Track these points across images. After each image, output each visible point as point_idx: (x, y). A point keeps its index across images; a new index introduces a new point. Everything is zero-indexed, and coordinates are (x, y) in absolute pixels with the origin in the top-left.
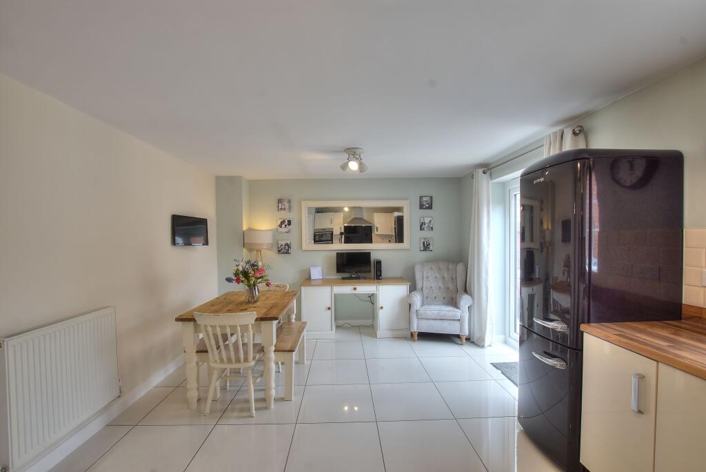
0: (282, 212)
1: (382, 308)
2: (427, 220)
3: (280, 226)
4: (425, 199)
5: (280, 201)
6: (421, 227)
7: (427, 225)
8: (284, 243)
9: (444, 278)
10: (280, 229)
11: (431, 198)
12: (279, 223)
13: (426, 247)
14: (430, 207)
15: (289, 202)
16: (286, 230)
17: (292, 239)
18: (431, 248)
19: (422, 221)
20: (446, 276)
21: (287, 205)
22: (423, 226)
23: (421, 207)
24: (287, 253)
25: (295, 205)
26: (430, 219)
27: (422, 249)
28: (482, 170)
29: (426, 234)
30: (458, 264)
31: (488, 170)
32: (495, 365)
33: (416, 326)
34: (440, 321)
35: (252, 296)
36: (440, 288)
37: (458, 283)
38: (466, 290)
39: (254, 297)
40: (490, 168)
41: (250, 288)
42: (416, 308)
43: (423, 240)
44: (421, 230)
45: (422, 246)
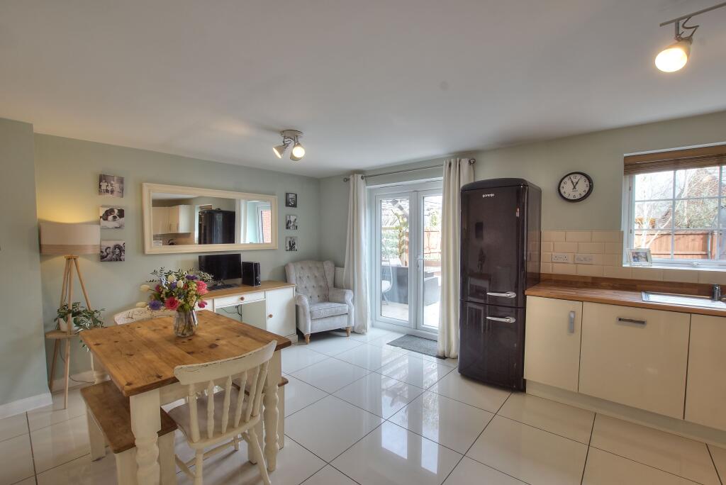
0: (109, 195)
1: (271, 316)
2: (292, 219)
3: (105, 218)
4: (291, 196)
5: (102, 178)
6: (287, 225)
7: (292, 223)
8: (112, 244)
9: (316, 277)
10: (103, 223)
11: (296, 195)
12: (102, 212)
13: (292, 246)
14: (295, 206)
15: (121, 181)
16: (115, 224)
17: (126, 237)
18: (296, 247)
19: (288, 219)
20: (317, 274)
21: (116, 186)
22: (289, 225)
23: (287, 204)
24: (119, 259)
25: (130, 187)
26: (295, 217)
27: (288, 248)
28: (360, 176)
29: (291, 233)
30: (324, 261)
31: (365, 177)
32: (391, 344)
33: (310, 328)
34: (332, 318)
35: (189, 326)
36: (314, 287)
37: (328, 280)
38: (335, 286)
39: (192, 326)
40: (368, 175)
41: (186, 315)
42: (308, 310)
43: (289, 240)
44: (287, 228)
45: (288, 245)
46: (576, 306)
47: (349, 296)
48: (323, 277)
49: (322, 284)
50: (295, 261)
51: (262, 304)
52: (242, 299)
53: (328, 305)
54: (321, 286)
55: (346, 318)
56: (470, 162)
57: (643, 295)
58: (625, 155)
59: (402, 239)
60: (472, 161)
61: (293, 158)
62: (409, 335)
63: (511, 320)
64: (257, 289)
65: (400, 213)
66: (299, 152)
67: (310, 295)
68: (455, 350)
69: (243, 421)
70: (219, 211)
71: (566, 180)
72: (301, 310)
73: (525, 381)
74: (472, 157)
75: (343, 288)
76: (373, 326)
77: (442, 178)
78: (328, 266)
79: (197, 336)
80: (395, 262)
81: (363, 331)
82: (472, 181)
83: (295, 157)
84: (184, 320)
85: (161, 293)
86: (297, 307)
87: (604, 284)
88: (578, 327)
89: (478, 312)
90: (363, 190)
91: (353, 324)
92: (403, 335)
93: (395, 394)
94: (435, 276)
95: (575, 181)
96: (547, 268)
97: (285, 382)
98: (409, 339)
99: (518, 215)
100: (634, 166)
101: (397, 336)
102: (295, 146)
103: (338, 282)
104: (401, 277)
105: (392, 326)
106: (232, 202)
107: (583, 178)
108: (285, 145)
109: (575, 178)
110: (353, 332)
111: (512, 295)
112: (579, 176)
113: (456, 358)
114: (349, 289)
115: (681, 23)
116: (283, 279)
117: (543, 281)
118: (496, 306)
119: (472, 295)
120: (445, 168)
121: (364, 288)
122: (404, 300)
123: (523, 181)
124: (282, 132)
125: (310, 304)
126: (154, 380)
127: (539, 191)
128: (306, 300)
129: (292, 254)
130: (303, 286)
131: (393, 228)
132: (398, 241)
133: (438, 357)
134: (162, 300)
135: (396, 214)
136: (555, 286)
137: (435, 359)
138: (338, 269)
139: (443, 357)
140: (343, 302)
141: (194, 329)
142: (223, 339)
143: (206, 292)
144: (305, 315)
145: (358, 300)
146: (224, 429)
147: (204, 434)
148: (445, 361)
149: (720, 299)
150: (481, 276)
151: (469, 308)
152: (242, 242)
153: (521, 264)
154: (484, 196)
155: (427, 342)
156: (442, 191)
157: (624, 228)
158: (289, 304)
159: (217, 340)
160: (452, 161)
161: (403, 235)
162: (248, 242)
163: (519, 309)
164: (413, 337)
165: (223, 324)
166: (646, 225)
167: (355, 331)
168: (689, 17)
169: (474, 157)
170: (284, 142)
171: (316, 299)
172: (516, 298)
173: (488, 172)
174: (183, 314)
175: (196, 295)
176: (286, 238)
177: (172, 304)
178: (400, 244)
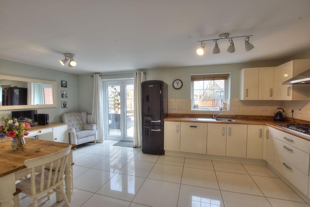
1: (56, 139)
2: (65, 93)
4: (64, 82)
6: (62, 96)
7: (65, 95)
11: (66, 82)
13: (65, 106)
14: (66, 87)
18: (67, 106)
19: (63, 93)
20: (78, 118)
22: (63, 96)
23: (62, 86)
26: (66, 92)
27: (63, 107)
28: (99, 75)
29: (64, 99)
30: (81, 112)
31: (101, 76)
32: (114, 145)
33: (77, 142)
34: (87, 138)
35: (21, 145)
36: (77, 124)
37: (84, 121)
38: (87, 123)
39: (22, 145)
40: (102, 75)
41: (18, 139)
42: (75, 135)
43: (63, 103)
44: (62, 97)
45: (63, 105)
46: (178, 123)
47: (95, 127)
48: (81, 119)
49: (81, 122)
50: (67, 113)
51: (52, 134)
52: (40, 132)
53: (85, 131)
54: (80, 124)
55: (93, 136)
56: (144, 73)
57: (196, 118)
58: (191, 75)
59: (115, 102)
60: (145, 73)
61: (70, 65)
62: (121, 141)
63: (159, 130)
64: (47, 127)
65: (114, 91)
66: (73, 64)
67: (75, 128)
68: (140, 144)
69: (57, 182)
70: (16, 88)
71: (175, 82)
72: (72, 135)
73: (164, 150)
74: (144, 71)
75: (91, 124)
76: (105, 139)
77: (134, 78)
78: (84, 115)
79: (25, 149)
80: (112, 112)
81: (102, 141)
82: (145, 81)
83: (71, 66)
84: (18, 142)
85: (4, 129)
86: (69, 134)
87: (186, 116)
88: (179, 131)
89: (148, 129)
90: (100, 81)
91: (97, 139)
92: (119, 141)
93: (115, 167)
94: (129, 117)
95: (178, 82)
96: (170, 112)
97: (73, 164)
98: (122, 142)
99: (161, 93)
100: (194, 79)
101: (116, 142)
102: (71, 61)
103: (89, 121)
104: (117, 118)
105: (114, 138)
106: (26, 83)
107: (180, 82)
108: (66, 60)
109: (178, 81)
110: (97, 142)
111: (159, 121)
112: (179, 81)
113: (141, 146)
114: (94, 124)
115: (202, 42)
116: (60, 121)
117: (169, 116)
118: (154, 126)
119: (145, 123)
120: (135, 75)
121: (101, 123)
122: (118, 127)
123: (162, 81)
124: (65, 54)
125: (76, 132)
126: (12, 169)
127: (167, 85)
128: (74, 130)
129: (65, 109)
130: (72, 124)
131: (111, 98)
132: (113, 103)
133: (134, 147)
134: (5, 133)
135: (112, 91)
136: (172, 117)
137: (132, 148)
138: (88, 115)
139: (136, 147)
140: (92, 130)
141: (23, 146)
142: (41, 148)
143: (30, 127)
144: (74, 137)
145: (99, 128)
146: (48, 186)
147: (38, 191)
148: (137, 148)
149: (214, 119)
150: (148, 116)
151: (145, 128)
152: (32, 104)
153: (162, 110)
154: (149, 86)
155: (129, 142)
156: (134, 83)
157: (191, 98)
158: (65, 133)
159: (38, 149)
160: (137, 72)
161: (115, 100)
162: (35, 104)
163: (162, 126)
164: (123, 141)
165: (37, 142)
166: (198, 97)
167: (98, 142)
168: (204, 41)
169: (145, 71)
170: (65, 58)
171: (78, 129)
172: (161, 122)
173: (151, 77)
174: (17, 139)
175: (25, 129)
176: (62, 102)
177: (12, 134)
178: (114, 104)
